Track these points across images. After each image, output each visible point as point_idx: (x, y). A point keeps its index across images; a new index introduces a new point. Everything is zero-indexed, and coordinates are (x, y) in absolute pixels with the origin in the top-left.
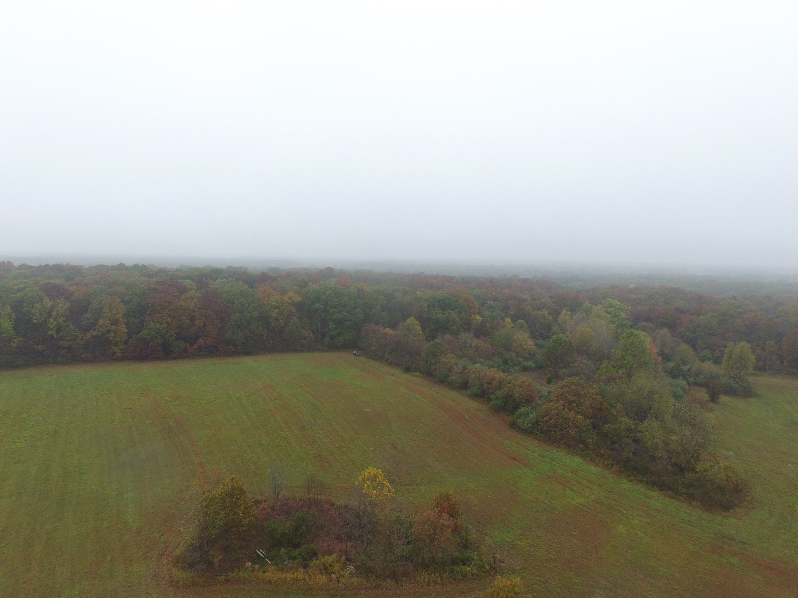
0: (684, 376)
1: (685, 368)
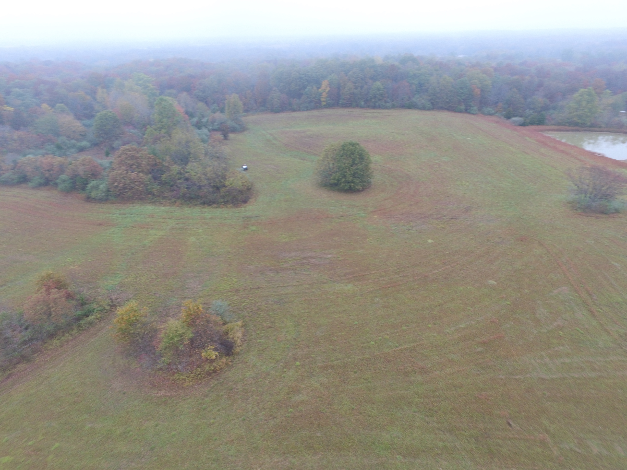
0: (205, 126)
1: (205, 120)
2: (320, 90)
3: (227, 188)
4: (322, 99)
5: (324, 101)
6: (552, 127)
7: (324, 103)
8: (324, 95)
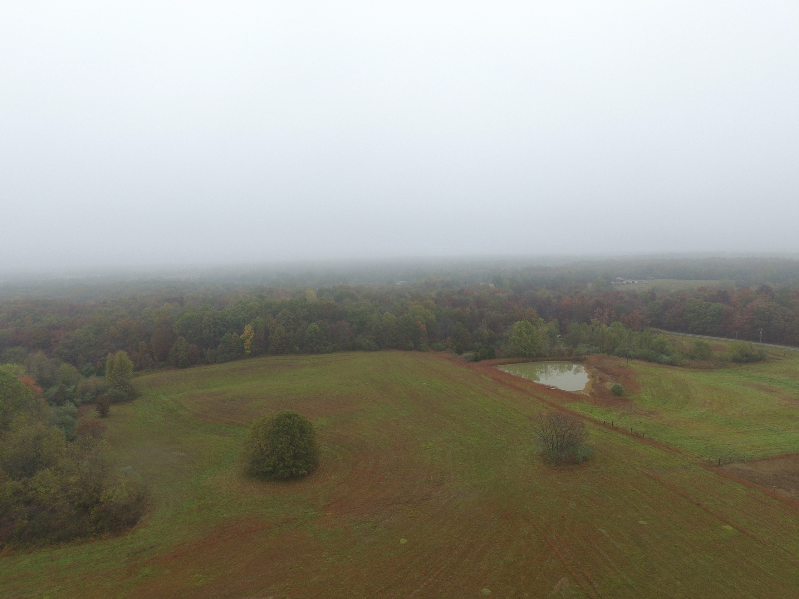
2: (242, 336)
3: (103, 506)
4: (246, 347)
5: (247, 349)
7: (248, 352)
8: (248, 342)
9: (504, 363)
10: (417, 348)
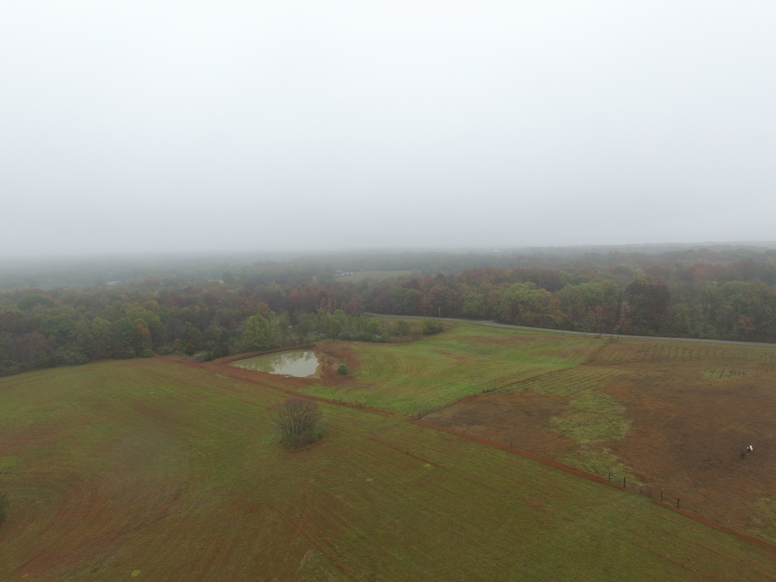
6: (238, 356)
9: (239, 359)
10: (139, 354)
